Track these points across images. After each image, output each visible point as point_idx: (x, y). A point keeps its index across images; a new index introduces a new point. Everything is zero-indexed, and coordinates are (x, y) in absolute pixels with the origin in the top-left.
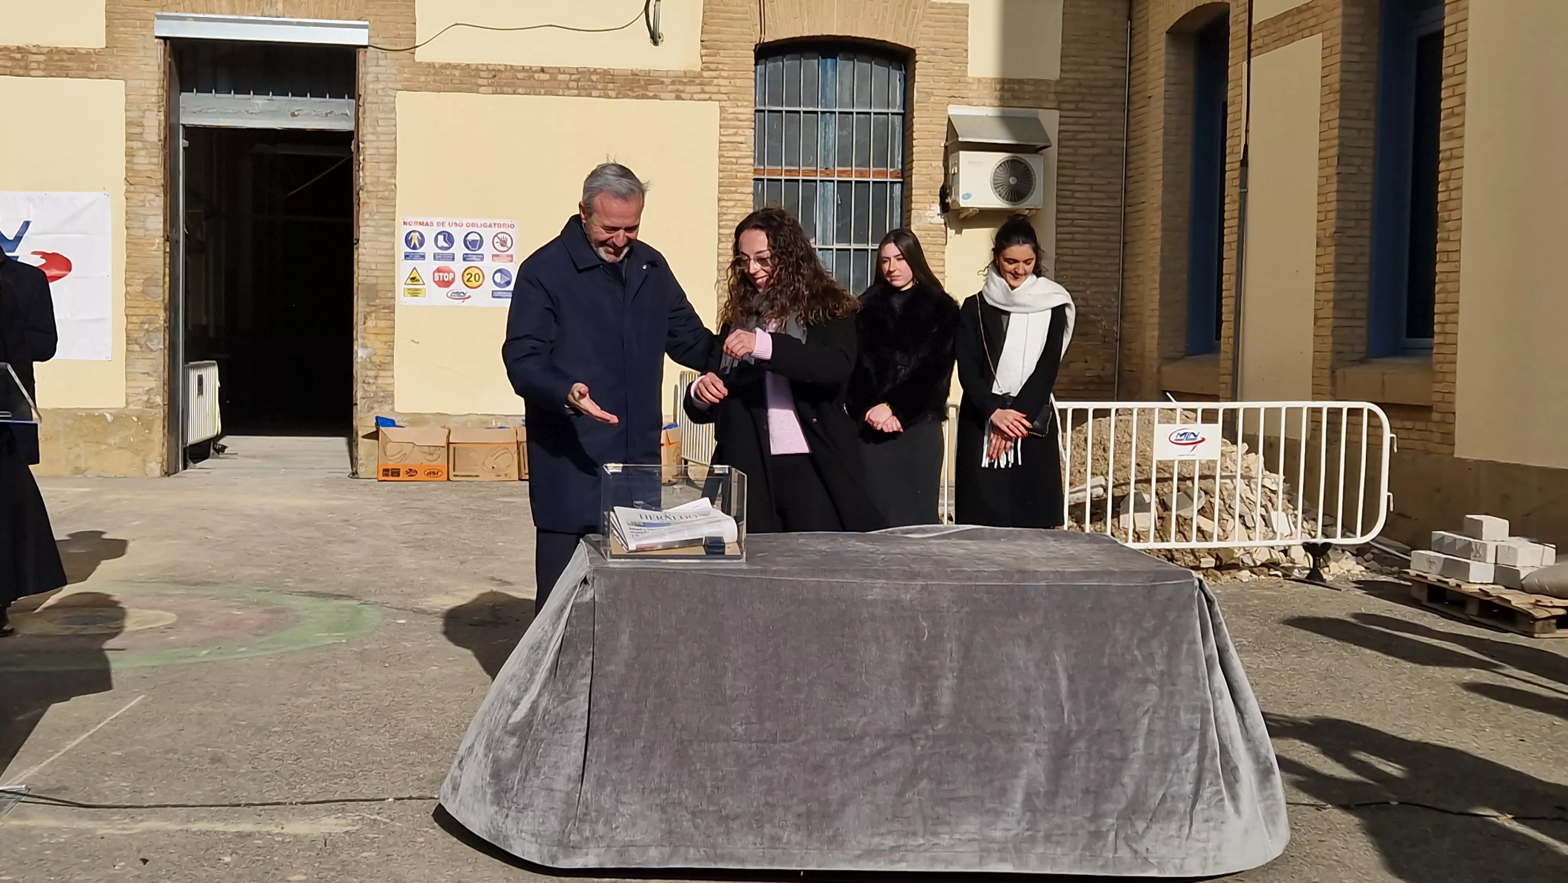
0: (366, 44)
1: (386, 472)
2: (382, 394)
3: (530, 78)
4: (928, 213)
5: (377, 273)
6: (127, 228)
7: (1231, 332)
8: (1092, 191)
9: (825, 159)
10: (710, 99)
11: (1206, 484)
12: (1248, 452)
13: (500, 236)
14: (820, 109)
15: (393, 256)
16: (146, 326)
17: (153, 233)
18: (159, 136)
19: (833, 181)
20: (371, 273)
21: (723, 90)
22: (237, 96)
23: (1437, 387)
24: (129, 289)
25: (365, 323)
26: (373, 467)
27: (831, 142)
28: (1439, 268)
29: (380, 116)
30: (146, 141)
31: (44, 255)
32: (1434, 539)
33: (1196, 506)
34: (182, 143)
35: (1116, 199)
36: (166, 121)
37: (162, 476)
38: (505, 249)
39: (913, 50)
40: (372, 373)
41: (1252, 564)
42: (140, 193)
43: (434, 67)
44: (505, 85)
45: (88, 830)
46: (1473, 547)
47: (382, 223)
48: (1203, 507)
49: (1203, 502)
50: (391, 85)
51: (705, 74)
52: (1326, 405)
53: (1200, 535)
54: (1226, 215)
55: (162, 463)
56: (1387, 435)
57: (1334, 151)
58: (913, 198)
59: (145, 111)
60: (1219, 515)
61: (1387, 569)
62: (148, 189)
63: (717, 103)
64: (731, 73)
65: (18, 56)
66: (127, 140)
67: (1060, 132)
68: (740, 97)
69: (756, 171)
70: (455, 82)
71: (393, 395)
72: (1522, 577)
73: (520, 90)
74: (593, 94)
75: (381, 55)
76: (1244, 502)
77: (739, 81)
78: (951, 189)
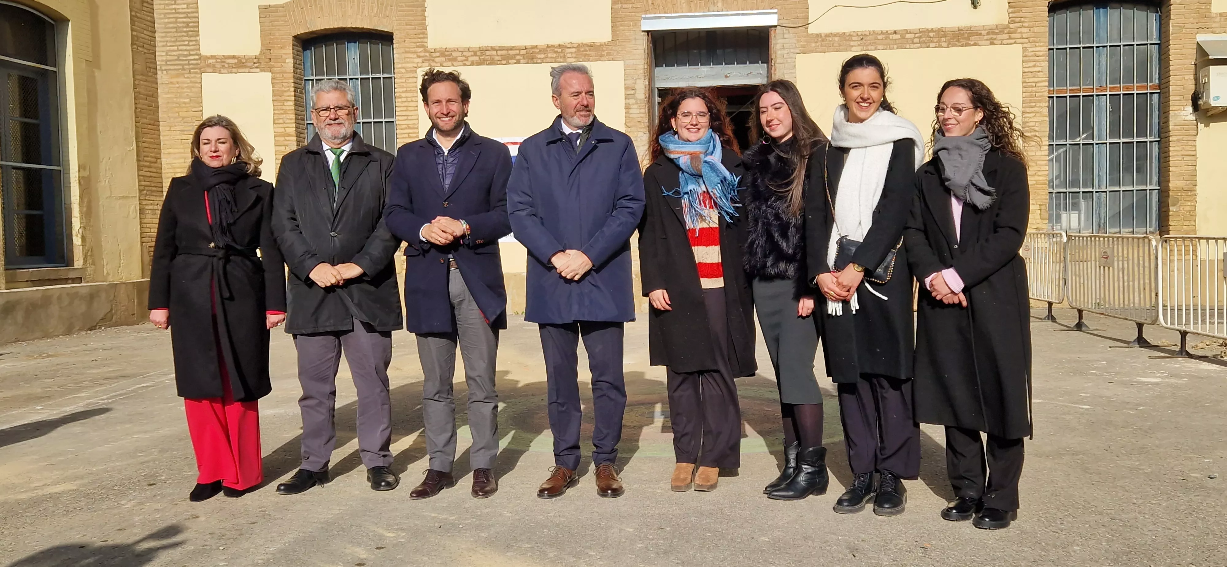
0: (776, 24)
3: (886, 38)
4: (1182, 113)
9: (1100, 79)
10: (1015, 43)
14: (1095, 45)
18: (644, 95)
19: (1106, 95)
21: (1024, 36)
22: (690, 67)
27: (1104, 67)
30: (637, 99)
34: (657, 99)
36: (649, 84)
43: (821, 36)
44: (870, 44)
50: (792, 50)
51: (1012, 26)
59: (636, 79)
62: (639, 130)
63: (1020, 45)
64: (1031, 23)
65: (560, 50)
66: (626, 99)
68: (1038, 40)
69: (1049, 92)
70: (835, 45)
73: (879, 47)
74: (931, 46)
75: (785, 31)
77: (1036, 28)
78: (1202, 94)
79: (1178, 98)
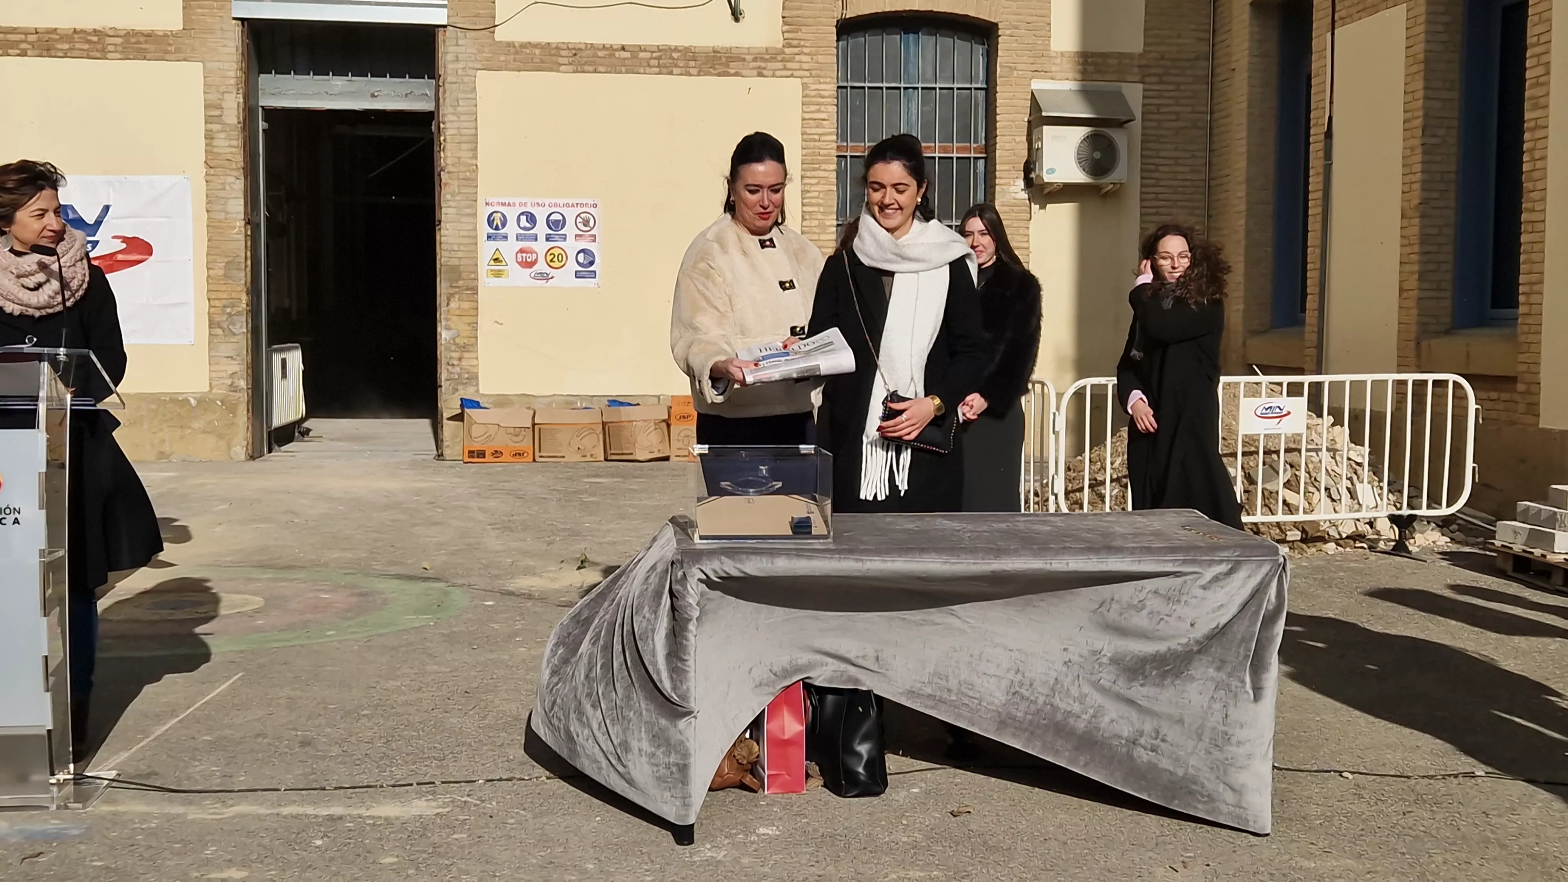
0: (445, 23)
1: (471, 453)
2: (466, 376)
3: (610, 56)
4: (1012, 188)
5: (460, 254)
6: (208, 211)
7: (1316, 305)
8: (1177, 164)
10: (792, 76)
11: (1292, 457)
12: (1333, 425)
13: (583, 216)
14: (902, 85)
15: (476, 237)
16: (229, 310)
17: (234, 215)
18: (239, 118)
20: (453, 254)
21: (805, 66)
22: (316, 77)
23: (1522, 358)
24: (211, 272)
25: (448, 305)
26: (459, 448)
27: (914, 118)
28: (1524, 238)
29: (460, 96)
30: (225, 124)
31: (125, 239)
32: (1519, 509)
33: (1282, 479)
34: (262, 125)
35: (1200, 172)
36: (245, 102)
37: (247, 460)
38: (588, 229)
39: (996, 25)
40: (456, 355)
41: (1338, 537)
42: (220, 176)
43: (514, 46)
44: (586, 63)
45: (178, 815)
46: (1559, 517)
47: (464, 203)
48: (1288, 481)
49: (1289, 475)
50: (470, 65)
51: (787, 50)
52: (1410, 377)
53: (1286, 508)
54: (1310, 188)
55: (247, 447)
56: (1472, 406)
57: (1418, 122)
58: (997, 173)
59: (223, 93)
60: (1305, 488)
61: (1472, 540)
62: (228, 172)
63: (799, 79)
64: (813, 49)
65: (95, 39)
66: (206, 123)
67: (1144, 105)
68: (822, 74)
69: (839, 148)
70: (535, 60)
71: (477, 378)
73: (601, 69)
74: (674, 72)
75: (460, 35)
76: (1330, 475)
77: (820, 57)
78: (1035, 163)
79: (1006, 167)
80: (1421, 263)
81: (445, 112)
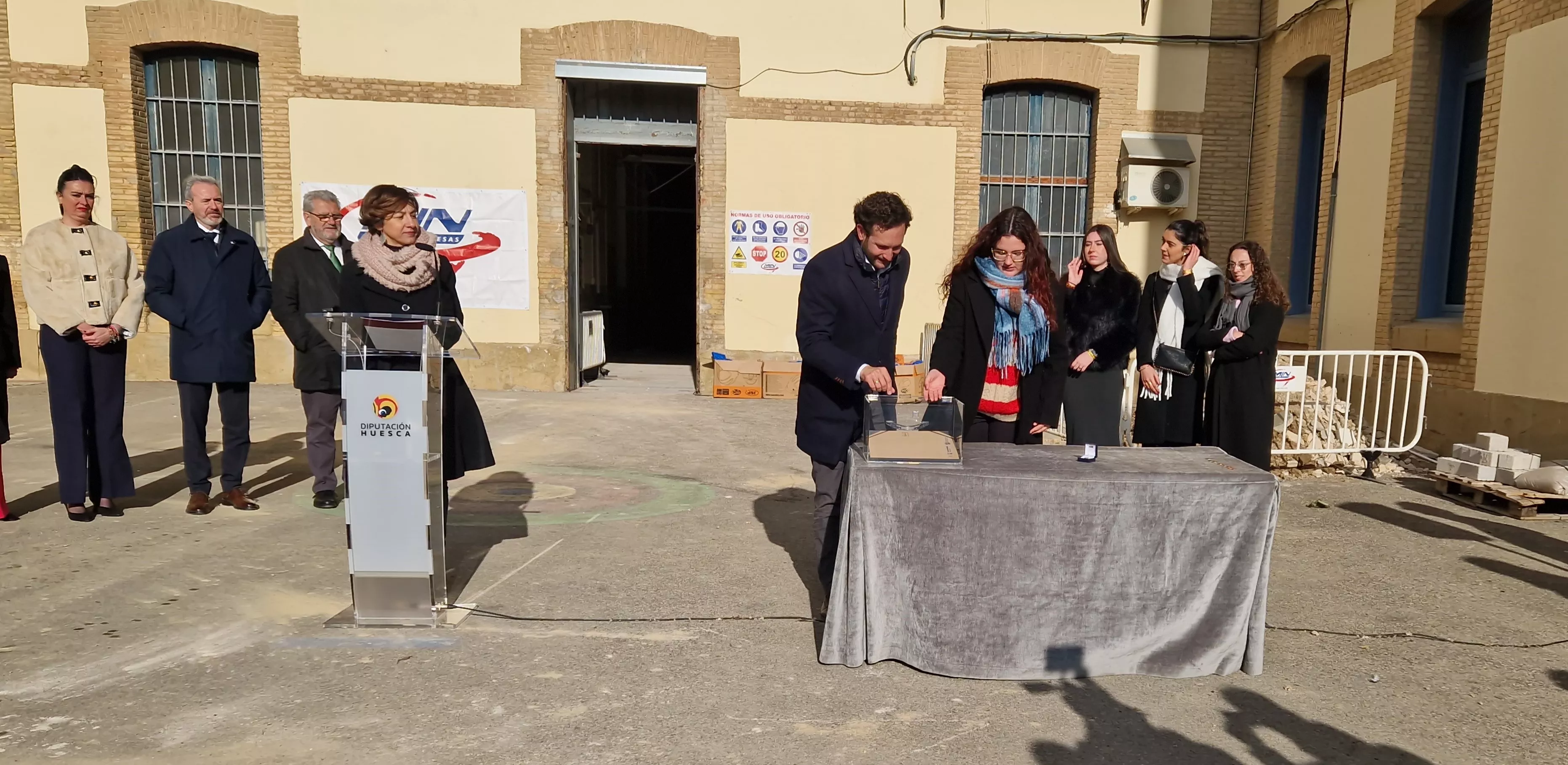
0: (705, 83)
1: (719, 391)
2: (716, 337)
3: (821, 109)
4: (1105, 210)
5: (713, 250)
6: (538, 216)
7: (1319, 299)
8: (1224, 194)
9: (1032, 170)
10: (950, 125)
11: (1294, 408)
12: (1326, 386)
13: (798, 223)
14: (1029, 133)
15: (724, 238)
16: (553, 286)
17: (557, 219)
18: (560, 150)
19: (1037, 186)
20: (708, 250)
21: (959, 118)
22: (614, 121)
23: (1465, 340)
24: (541, 259)
25: (704, 286)
26: (710, 388)
27: (1036, 158)
28: (1471, 254)
29: (714, 136)
30: (550, 154)
31: (481, 235)
32: (1455, 449)
33: (1286, 424)
34: (576, 155)
35: (1240, 200)
36: (564, 138)
37: (565, 392)
38: (803, 234)
39: (1098, 90)
40: (708, 319)
41: (1324, 465)
42: (546, 191)
43: (753, 101)
44: (804, 114)
46: (1482, 455)
47: (716, 214)
48: (1291, 425)
49: (1291, 421)
50: (722, 114)
51: (947, 107)
52: (1382, 353)
53: (1288, 444)
54: (1320, 214)
55: (564, 383)
56: (1426, 375)
58: (1095, 199)
59: (550, 131)
60: (1302, 429)
61: (1420, 469)
62: (552, 188)
63: (955, 128)
64: (966, 106)
65: (461, 90)
66: (537, 152)
67: (1203, 151)
68: (971, 124)
69: (982, 179)
70: (767, 112)
71: (724, 338)
72: (1515, 477)
73: (814, 118)
74: (866, 122)
75: (715, 92)
76: (1321, 421)
77: (970, 112)
78: (1122, 193)
79: (1102, 195)
80: (1397, 270)
81: (704, 148)
